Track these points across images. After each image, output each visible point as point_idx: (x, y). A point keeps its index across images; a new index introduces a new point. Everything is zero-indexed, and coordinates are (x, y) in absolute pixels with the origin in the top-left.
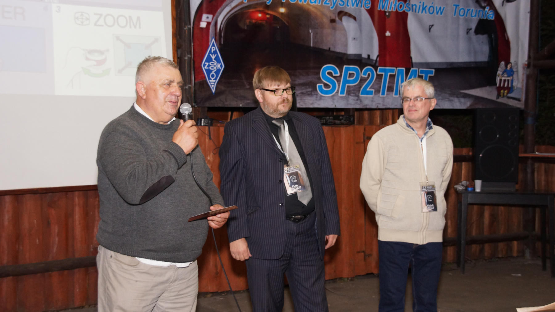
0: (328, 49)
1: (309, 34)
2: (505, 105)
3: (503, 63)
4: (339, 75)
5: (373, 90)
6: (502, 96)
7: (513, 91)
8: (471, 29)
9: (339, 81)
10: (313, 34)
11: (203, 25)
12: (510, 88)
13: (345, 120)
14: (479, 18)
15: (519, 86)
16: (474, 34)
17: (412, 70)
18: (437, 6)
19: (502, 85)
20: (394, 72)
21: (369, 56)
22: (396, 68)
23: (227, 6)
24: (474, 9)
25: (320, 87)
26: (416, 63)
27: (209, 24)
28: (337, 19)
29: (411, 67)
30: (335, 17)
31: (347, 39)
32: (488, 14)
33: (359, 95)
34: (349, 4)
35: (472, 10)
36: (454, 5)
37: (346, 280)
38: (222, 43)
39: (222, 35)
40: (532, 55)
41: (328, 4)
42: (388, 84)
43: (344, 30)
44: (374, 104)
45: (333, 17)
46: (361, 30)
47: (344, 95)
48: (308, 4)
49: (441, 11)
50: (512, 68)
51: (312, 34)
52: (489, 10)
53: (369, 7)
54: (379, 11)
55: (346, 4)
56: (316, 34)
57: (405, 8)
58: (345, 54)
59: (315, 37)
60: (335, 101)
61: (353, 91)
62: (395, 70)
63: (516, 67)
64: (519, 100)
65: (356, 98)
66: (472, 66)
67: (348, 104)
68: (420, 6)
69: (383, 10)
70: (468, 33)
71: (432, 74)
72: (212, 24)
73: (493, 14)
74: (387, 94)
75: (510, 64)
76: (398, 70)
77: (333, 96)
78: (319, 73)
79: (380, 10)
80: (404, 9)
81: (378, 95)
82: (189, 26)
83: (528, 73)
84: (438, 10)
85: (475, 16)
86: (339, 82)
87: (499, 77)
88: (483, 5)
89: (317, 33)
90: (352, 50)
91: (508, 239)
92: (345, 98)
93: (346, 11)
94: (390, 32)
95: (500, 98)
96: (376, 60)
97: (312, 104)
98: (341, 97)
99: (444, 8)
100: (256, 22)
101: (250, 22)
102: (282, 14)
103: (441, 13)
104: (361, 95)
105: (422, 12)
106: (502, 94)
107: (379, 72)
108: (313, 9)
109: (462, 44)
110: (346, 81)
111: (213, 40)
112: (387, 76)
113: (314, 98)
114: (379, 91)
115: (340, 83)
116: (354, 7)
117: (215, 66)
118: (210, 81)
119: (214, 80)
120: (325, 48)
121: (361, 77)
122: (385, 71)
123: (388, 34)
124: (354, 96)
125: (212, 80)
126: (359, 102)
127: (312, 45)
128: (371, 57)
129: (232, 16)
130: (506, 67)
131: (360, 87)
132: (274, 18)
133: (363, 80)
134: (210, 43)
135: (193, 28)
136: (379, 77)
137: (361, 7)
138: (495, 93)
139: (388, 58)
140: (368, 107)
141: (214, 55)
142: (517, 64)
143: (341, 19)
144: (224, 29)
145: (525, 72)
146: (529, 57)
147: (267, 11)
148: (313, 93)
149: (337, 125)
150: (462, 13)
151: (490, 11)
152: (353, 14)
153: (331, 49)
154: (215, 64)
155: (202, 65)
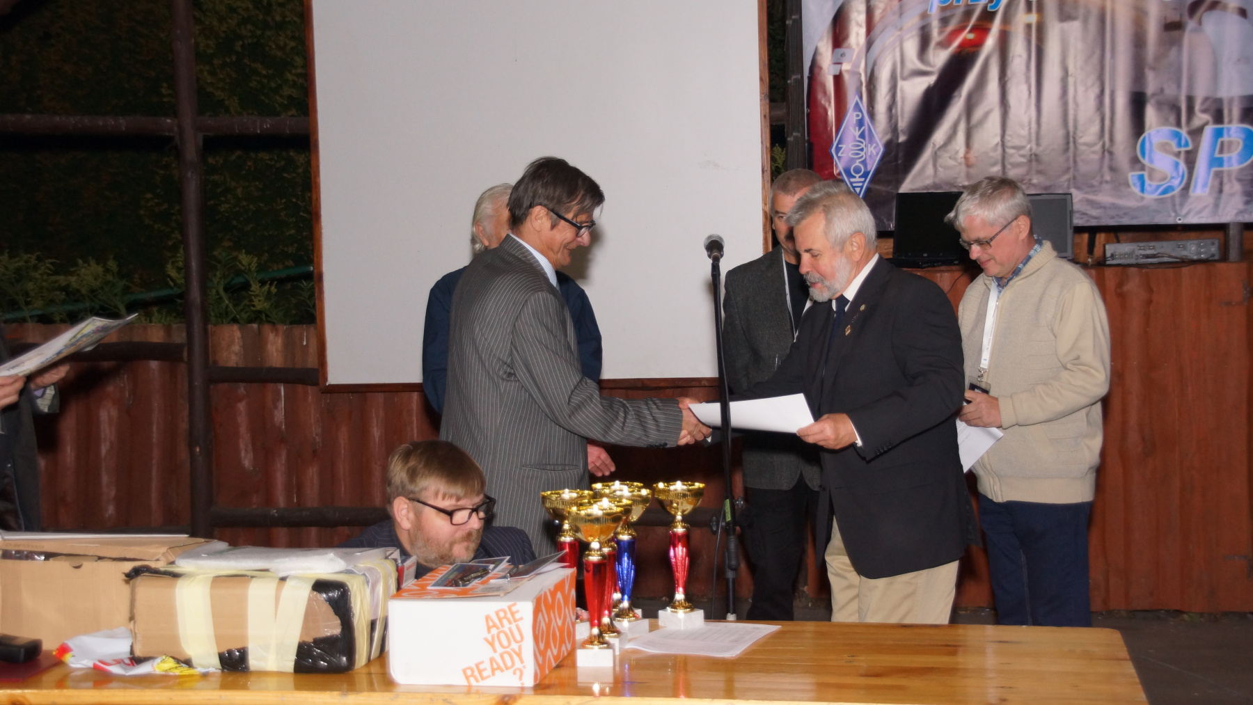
4: (1190, 147)
9: (1190, 162)
45: (1175, 18)
61: (1233, 184)
82: (796, 77)
86: (1190, 165)
97: (1116, 216)
102: (1028, 26)
111: (857, 98)
115: (1193, 168)
117: (862, 150)
118: (852, 180)
119: (860, 177)
125: (857, 179)
134: (848, 105)
135: (809, 78)
141: (859, 129)
147: (989, 26)
154: (863, 146)
155: (833, 151)
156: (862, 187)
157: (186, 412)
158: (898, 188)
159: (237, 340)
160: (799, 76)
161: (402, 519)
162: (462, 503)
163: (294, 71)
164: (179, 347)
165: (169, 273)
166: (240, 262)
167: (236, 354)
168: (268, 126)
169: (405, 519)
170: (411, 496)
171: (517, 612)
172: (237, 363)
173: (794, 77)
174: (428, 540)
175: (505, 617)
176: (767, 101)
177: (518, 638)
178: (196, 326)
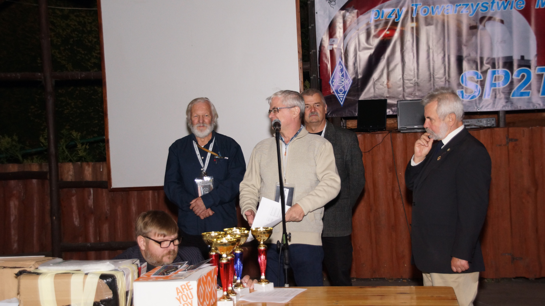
4: (482, 79)
21: (523, 57)
28: (479, 25)
30: (477, 23)
33: (509, 97)
34: (493, 9)
44: (531, 105)
45: (473, 24)
46: (510, 32)
48: (442, 15)
53: (522, 7)
54: (537, 9)
55: (489, 9)
67: (495, 107)
69: (542, 7)
81: (537, 95)
86: (483, 86)
90: (498, 53)
93: (490, 15)
104: (512, 98)
107: (538, 72)
116: (500, 11)
117: (343, 82)
118: (339, 95)
119: (342, 93)
121: (512, 79)
125: (341, 94)
126: (509, 104)
128: (526, 58)
131: (511, 89)
134: (336, 63)
135: (319, 51)
136: (538, 77)
137: (511, 9)
140: (522, 109)
141: (341, 73)
143: (484, 25)
147: (396, 28)
154: (343, 80)
155: (330, 82)
156: (343, 98)
157: (49, 202)
158: (358, 98)
159: (71, 170)
160: (315, 51)
161: (141, 245)
162: (166, 238)
163: (96, 52)
164: (46, 173)
165: (41, 141)
166: (73, 135)
167: (71, 175)
168: (84, 76)
169: (143, 245)
170: (144, 235)
171: (190, 285)
172: (71, 180)
173: (313, 51)
174: (152, 254)
175: (185, 288)
176: (301, 61)
177: (191, 297)
178: (53, 164)
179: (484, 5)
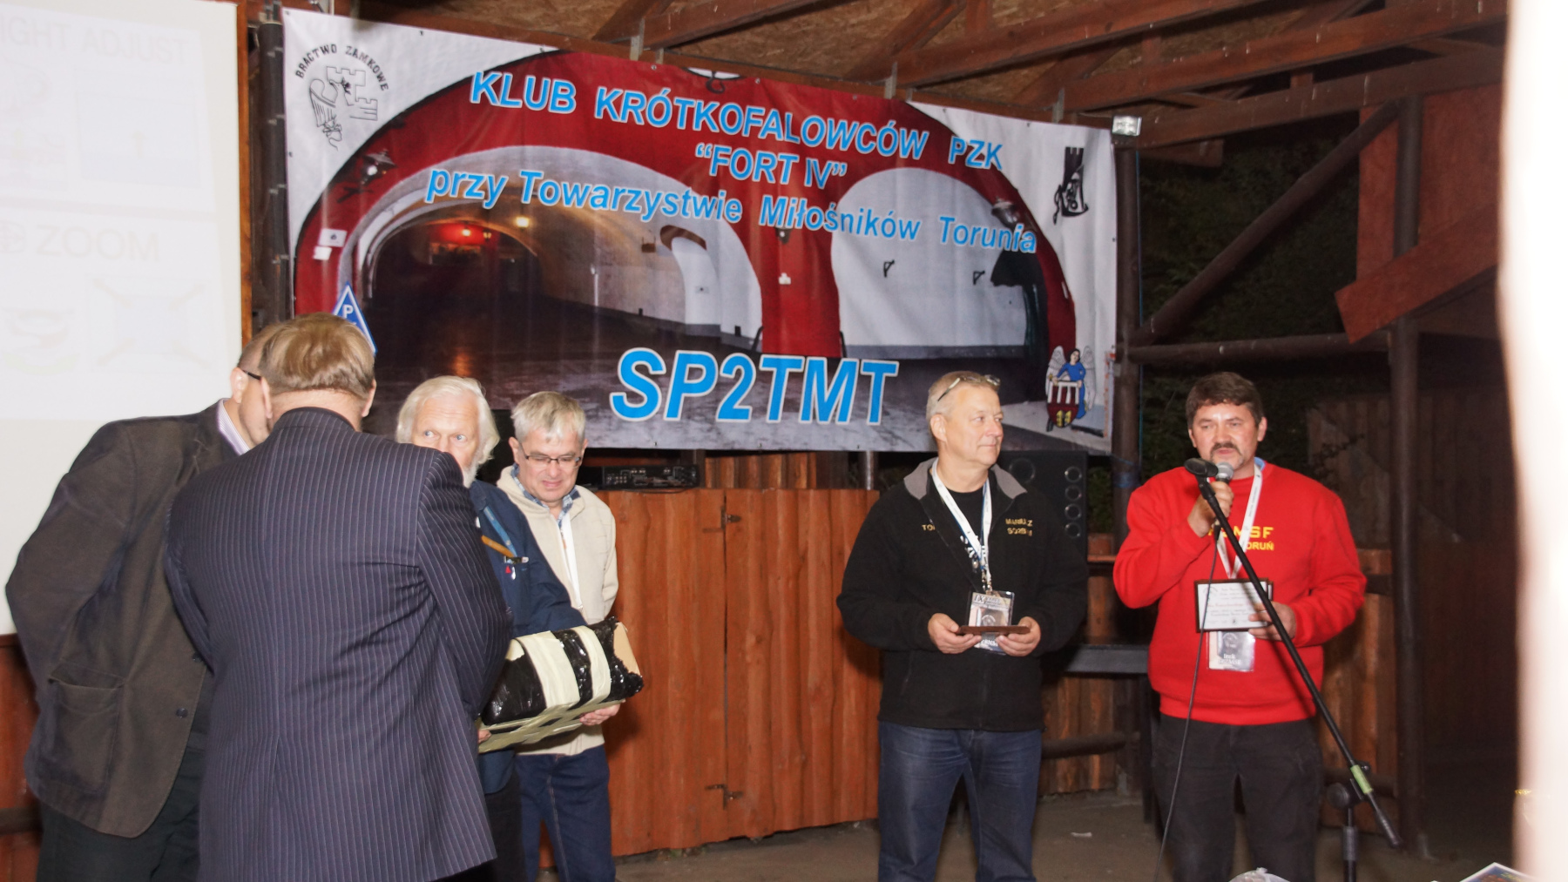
0: (637, 312)
1: (592, 277)
2: (1068, 444)
3: (1059, 349)
4: (663, 371)
5: (750, 408)
6: (1060, 424)
7: (1084, 413)
8: (983, 273)
9: (663, 386)
10: (600, 277)
11: (322, 253)
12: (1077, 406)
13: (676, 478)
14: (1000, 249)
15: (1099, 401)
16: (991, 284)
17: (844, 362)
18: (902, 218)
19: (1059, 400)
20: (800, 367)
21: (738, 329)
22: (806, 357)
23: (382, 210)
24: (988, 228)
25: (618, 400)
26: (852, 347)
27: (336, 251)
28: (659, 243)
29: (842, 354)
30: (655, 239)
31: (683, 289)
32: (1022, 241)
33: (714, 419)
34: (687, 211)
35: (985, 230)
36: (942, 218)
37: (679, 853)
38: (370, 295)
39: (371, 276)
40: (1125, 335)
41: (638, 209)
42: (786, 393)
43: (677, 269)
44: (752, 439)
45: (649, 240)
46: (717, 270)
47: (678, 419)
48: (586, 208)
49: (910, 230)
50: (1082, 361)
51: (597, 278)
52: (1024, 232)
53: (737, 217)
54: (762, 227)
55: (679, 209)
56: (606, 278)
57: (825, 221)
58: (678, 324)
59: (604, 284)
60: (655, 433)
61: (699, 411)
62: (804, 363)
63: (1090, 359)
64: (1099, 434)
65: (707, 426)
66: (988, 354)
67: (687, 440)
68: (861, 218)
69: (769, 225)
70: (975, 281)
71: (894, 372)
72: (346, 251)
73: (1033, 242)
74: (782, 418)
75: (1076, 353)
76: (811, 362)
77: (652, 420)
78: (614, 368)
79: (764, 224)
80: (823, 223)
81: (762, 419)
82: (284, 257)
83: (1118, 374)
84: (904, 229)
85: (992, 244)
86: (664, 389)
87: (1051, 380)
88: (1010, 219)
89: (608, 276)
90: (696, 314)
91: (1080, 752)
92: (680, 425)
93: (681, 225)
94: (788, 275)
95: (1055, 427)
96: (756, 340)
97: (599, 438)
98: (669, 424)
99: (918, 223)
100: (456, 249)
101: (441, 249)
102: (522, 230)
103: (912, 236)
104: (718, 420)
105: (866, 233)
106: (1060, 420)
107: (764, 366)
108: (597, 221)
109: (964, 306)
110: (680, 387)
111: (348, 289)
112: (784, 376)
113: (603, 424)
114: (764, 410)
115: (667, 392)
116: (699, 218)
120: (631, 309)
121: (719, 376)
122: (777, 363)
123: (784, 279)
124: (701, 421)
126: (713, 435)
127: (596, 303)
128: (743, 333)
129: (395, 233)
130: (1068, 359)
131: (718, 401)
132: (505, 241)
133: (723, 386)
134: (338, 296)
135: (295, 260)
136: (764, 377)
137: (718, 217)
138: (1044, 417)
139: (785, 333)
140: (737, 447)
142: (1091, 353)
143: (668, 244)
144: (374, 264)
145: (1111, 371)
146: (1119, 338)
147: (485, 225)
148: (600, 414)
149: (657, 487)
150: (960, 238)
151: (1027, 233)
152: (699, 233)
153: (645, 313)
160: (286, 257)
173: (279, 255)
179: (670, 199)
